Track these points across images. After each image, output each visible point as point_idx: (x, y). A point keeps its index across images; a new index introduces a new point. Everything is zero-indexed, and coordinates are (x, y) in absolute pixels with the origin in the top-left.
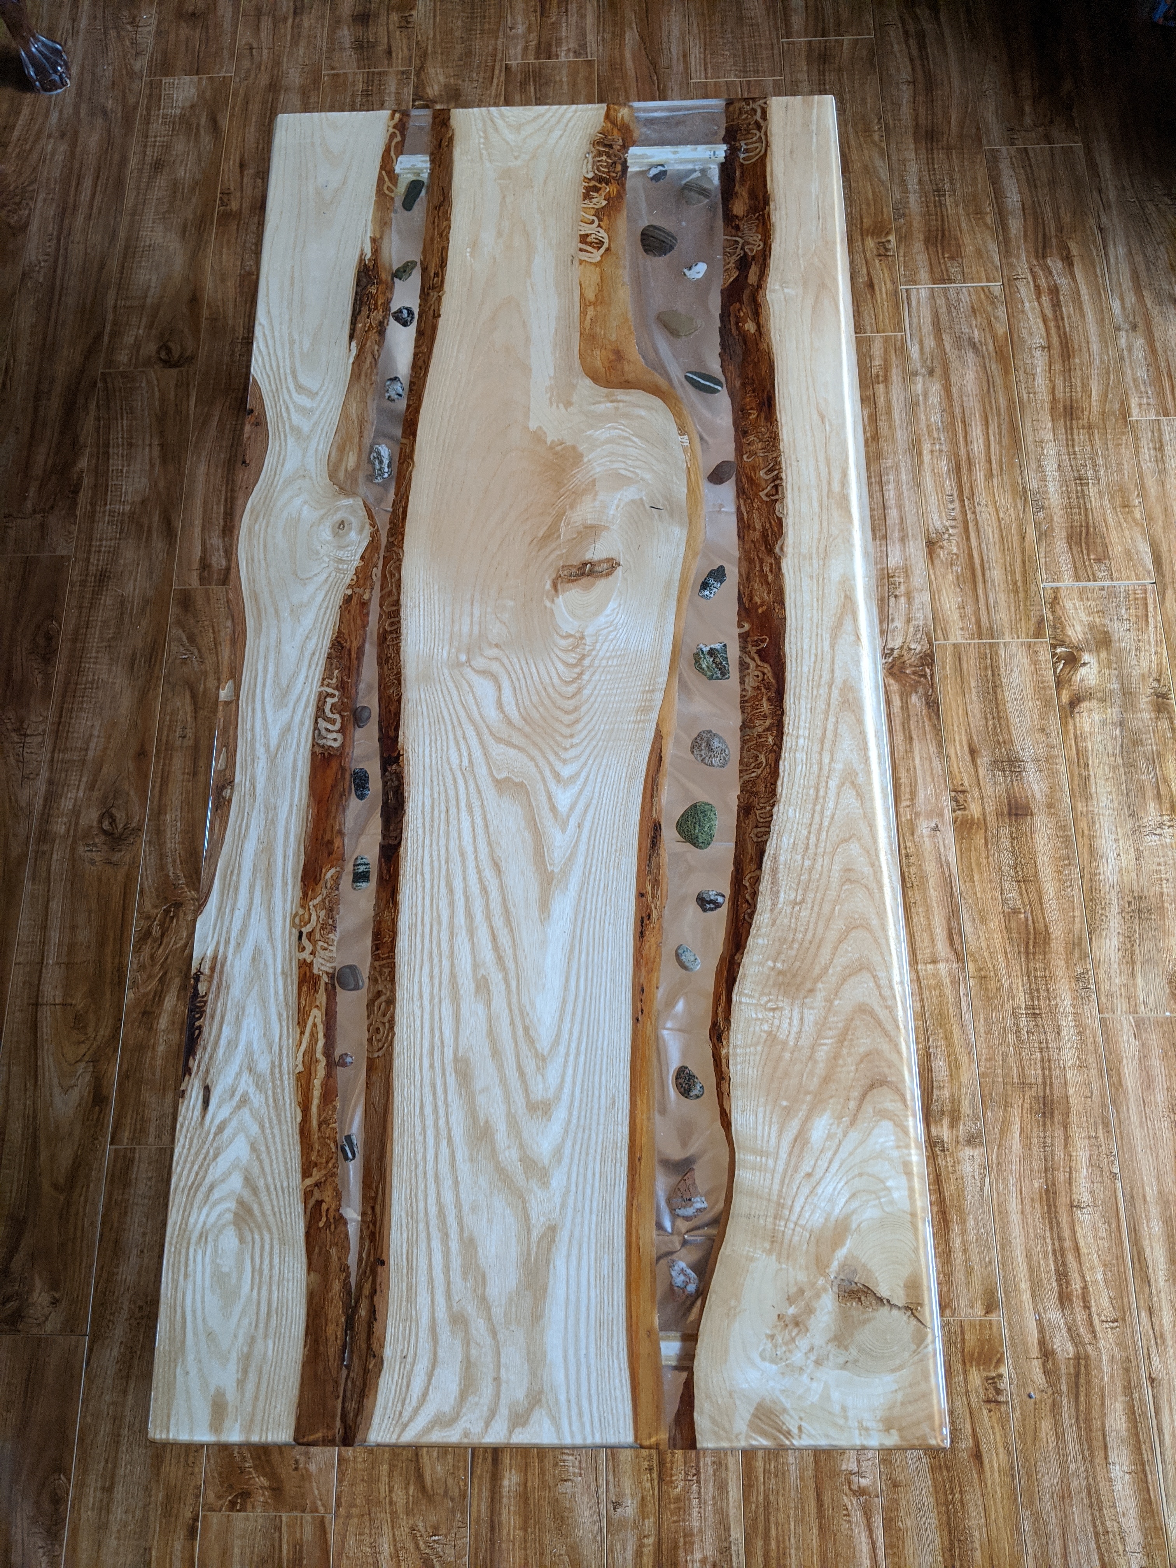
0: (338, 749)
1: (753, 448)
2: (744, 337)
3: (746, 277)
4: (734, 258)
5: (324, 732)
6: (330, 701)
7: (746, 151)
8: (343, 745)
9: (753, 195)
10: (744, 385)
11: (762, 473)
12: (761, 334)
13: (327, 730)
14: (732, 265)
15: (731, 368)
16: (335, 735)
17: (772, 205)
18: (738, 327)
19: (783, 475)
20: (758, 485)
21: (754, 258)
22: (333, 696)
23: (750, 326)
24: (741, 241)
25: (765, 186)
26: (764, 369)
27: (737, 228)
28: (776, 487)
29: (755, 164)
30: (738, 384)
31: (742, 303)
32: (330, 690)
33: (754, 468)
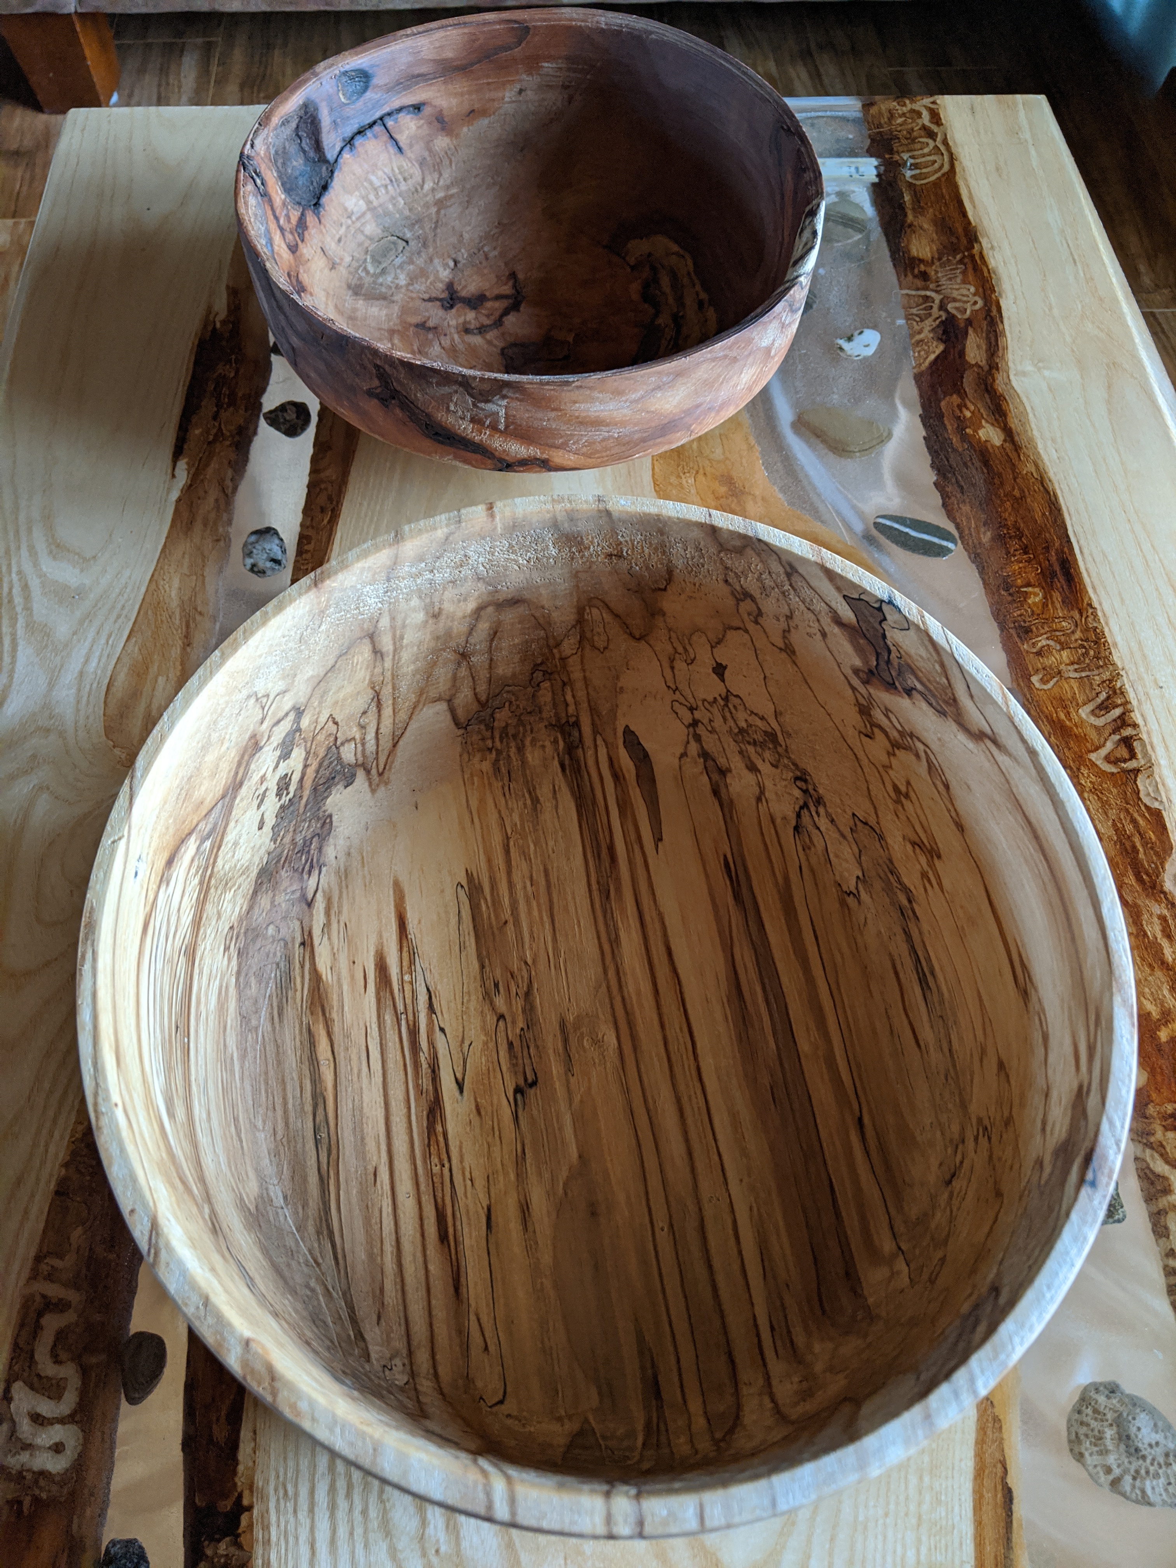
0: (63, 1479)
1: (1051, 661)
2: (983, 453)
3: (962, 354)
4: (929, 324)
5: (25, 1427)
6: (52, 1323)
7: (915, 166)
8: (79, 1466)
9: (943, 226)
10: (1001, 539)
11: (1084, 712)
12: (1017, 448)
13: (38, 1419)
14: (926, 334)
15: (966, 508)
16: (57, 1433)
17: (984, 242)
18: (964, 438)
19: (1137, 717)
20: (1081, 739)
21: (969, 322)
22: (61, 1306)
23: (990, 434)
24: (937, 298)
25: (964, 214)
26: (1038, 509)
27: (924, 276)
28: (1127, 742)
29: (936, 184)
30: (986, 537)
31: (962, 394)
32: (53, 1291)
33: (1062, 703)
